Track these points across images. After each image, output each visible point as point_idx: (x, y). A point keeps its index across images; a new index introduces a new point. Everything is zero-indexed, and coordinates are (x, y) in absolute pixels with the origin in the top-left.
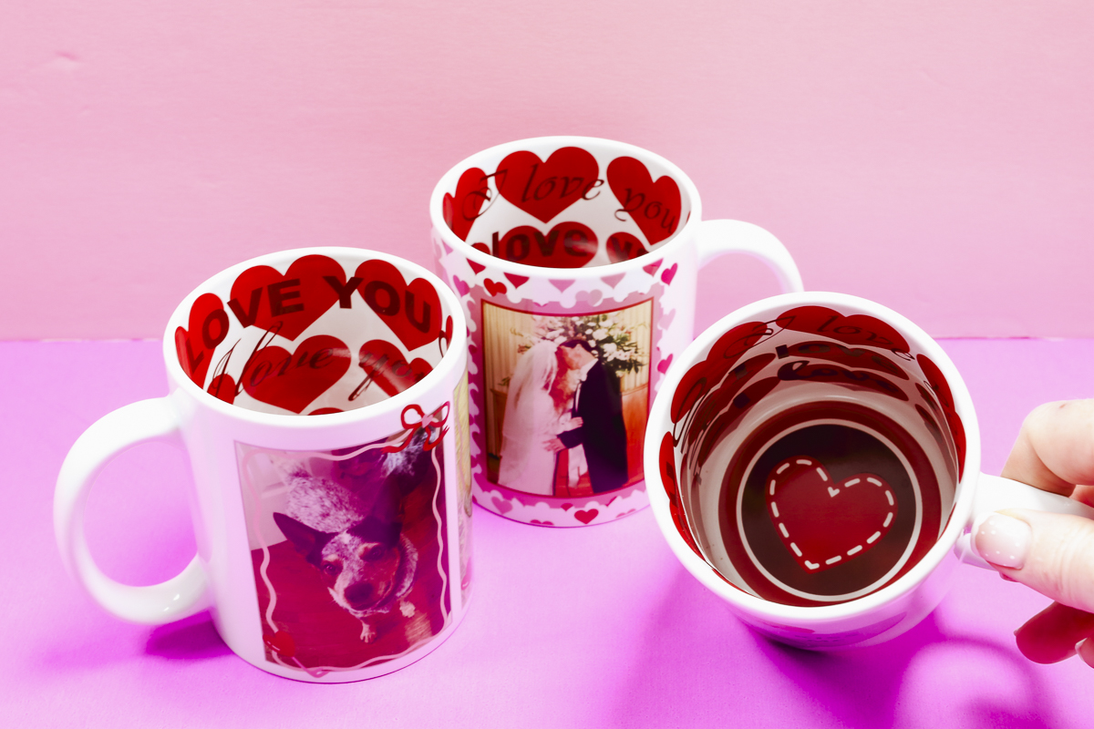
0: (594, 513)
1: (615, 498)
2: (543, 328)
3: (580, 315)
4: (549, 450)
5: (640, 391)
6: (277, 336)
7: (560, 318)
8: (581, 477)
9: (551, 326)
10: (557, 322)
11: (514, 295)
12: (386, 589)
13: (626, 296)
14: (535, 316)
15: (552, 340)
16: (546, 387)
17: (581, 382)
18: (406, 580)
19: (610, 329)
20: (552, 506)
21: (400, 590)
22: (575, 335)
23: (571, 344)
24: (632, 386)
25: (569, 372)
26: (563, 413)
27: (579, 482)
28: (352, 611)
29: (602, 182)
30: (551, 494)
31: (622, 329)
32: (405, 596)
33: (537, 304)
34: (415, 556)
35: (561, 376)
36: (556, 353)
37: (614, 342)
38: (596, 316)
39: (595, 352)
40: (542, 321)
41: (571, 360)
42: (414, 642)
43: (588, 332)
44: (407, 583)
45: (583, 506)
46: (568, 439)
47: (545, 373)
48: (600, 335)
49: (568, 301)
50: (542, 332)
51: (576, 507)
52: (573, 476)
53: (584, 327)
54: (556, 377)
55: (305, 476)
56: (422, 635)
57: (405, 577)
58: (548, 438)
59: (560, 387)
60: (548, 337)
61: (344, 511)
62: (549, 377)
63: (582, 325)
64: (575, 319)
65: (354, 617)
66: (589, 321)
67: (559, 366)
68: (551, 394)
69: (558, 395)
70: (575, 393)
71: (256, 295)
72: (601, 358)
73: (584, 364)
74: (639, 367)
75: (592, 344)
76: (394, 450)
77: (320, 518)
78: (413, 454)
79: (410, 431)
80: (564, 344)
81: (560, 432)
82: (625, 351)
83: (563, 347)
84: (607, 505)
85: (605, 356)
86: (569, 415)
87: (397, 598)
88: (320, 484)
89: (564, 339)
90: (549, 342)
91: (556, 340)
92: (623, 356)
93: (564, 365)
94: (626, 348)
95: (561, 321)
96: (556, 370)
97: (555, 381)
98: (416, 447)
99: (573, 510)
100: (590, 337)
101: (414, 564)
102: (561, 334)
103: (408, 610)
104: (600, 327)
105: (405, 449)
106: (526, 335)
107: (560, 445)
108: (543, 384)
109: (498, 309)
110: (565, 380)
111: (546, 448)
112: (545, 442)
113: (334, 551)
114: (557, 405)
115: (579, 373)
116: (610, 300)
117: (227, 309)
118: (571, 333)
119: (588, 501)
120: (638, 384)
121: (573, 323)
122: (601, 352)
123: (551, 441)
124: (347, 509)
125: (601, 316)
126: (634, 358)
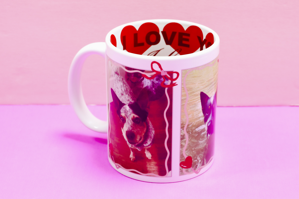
6: (179, 54)
12: (140, 139)
18: (148, 140)
21: (145, 144)
28: (128, 143)
32: (148, 147)
34: (153, 132)
42: (150, 172)
44: (149, 142)
55: (118, 74)
56: (154, 171)
57: (148, 139)
61: (128, 95)
65: (128, 146)
71: (174, 34)
76: (147, 78)
77: (121, 95)
78: (155, 84)
79: (154, 73)
87: (144, 146)
88: (121, 79)
98: (157, 82)
101: (153, 135)
103: (148, 155)
105: (152, 80)
113: (124, 112)
117: (161, 34)
124: (129, 95)
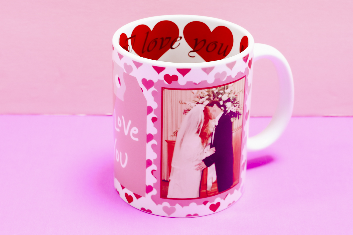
0: (218, 204)
1: (228, 194)
2: (198, 97)
3: (216, 87)
4: (198, 170)
5: (239, 130)
7: (206, 90)
8: (213, 183)
9: (202, 95)
10: (205, 92)
11: (182, 81)
13: (236, 74)
14: (194, 91)
15: (202, 104)
16: (198, 132)
17: (216, 126)
19: (229, 94)
20: (198, 204)
22: (214, 99)
23: (211, 105)
24: (237, 127)
25: (210, 121)
26: (206, 146)
27: (212, 187)
29: (181, 38)
30: (198, 197)
31: (234, 94)
33: (195, 84)
35: (206, 125)
36: (204, 111)
37: (231, 101)
38: (223, 87)
39: (222, 108)
40: (197, 93)
41: (211, 114)
43: (220, 96)
45: (213, 201)
46: (208, 161)
47: (198, 124)
48: (225, 98)
49: (210, 80)
50: (197, 100)
51: (210, 202)
52: (210, 184)
53: (218, 93)
54: (203, 125)
58: (198, 163)
59: (205, 130)
60: (200, 102)
62: (199, 126)
63: (217, 93)
64: (214, 89)
66: (220, 90)
67: (205, 118)
68: (200, 136)
69: (203, 135)
70: (213, 133)
72: (225, 111)
73: (217, 116)
74: (239, 116)
75: (221, 103)
80: (207, 105)
81: (204, 158)
82: (235, 106)
83: (207, 107)
84: (224, 199)
85: (227, 110)
86: (209, 146)
89: (208, 102)
90: (201, 104)
91: (204, 103)
92: (234, 109)
93: (207, 117)
94: (235, 105)
95: (207, 92)
96: (203, 121)
97: (203, 127)
99: (209, 204)
100: (220, 99)
102: (206, 100)
104: (225, 92)
106: (188, 103)
107: (204, 166)
108: (196, 130)
109: (172, 91)
110: (208, 126)
111: (196, 169)
112: (196, 166)
114: (203, 142)
115: (215, 121)
116: (230, 77)
118: (212, 98)
119: (216, 198)
120: (239, 126)
121: (213, 92)
122: (225, 107)
123: (199, 165)
125: (226, 86)
126: (238, 111)
